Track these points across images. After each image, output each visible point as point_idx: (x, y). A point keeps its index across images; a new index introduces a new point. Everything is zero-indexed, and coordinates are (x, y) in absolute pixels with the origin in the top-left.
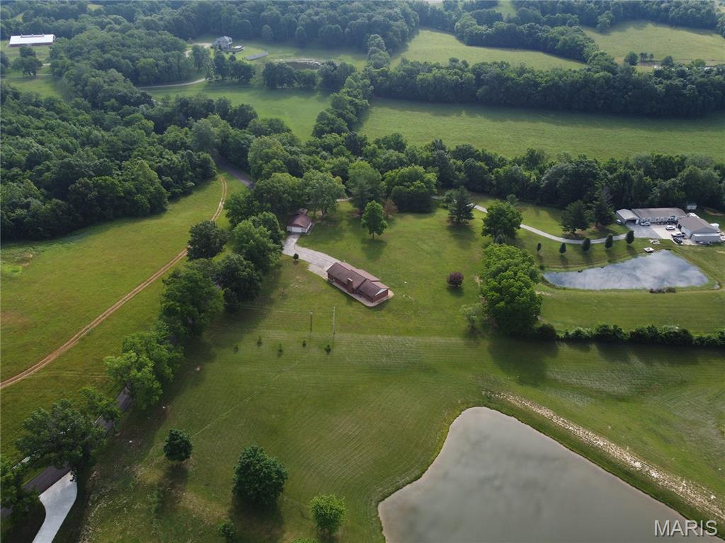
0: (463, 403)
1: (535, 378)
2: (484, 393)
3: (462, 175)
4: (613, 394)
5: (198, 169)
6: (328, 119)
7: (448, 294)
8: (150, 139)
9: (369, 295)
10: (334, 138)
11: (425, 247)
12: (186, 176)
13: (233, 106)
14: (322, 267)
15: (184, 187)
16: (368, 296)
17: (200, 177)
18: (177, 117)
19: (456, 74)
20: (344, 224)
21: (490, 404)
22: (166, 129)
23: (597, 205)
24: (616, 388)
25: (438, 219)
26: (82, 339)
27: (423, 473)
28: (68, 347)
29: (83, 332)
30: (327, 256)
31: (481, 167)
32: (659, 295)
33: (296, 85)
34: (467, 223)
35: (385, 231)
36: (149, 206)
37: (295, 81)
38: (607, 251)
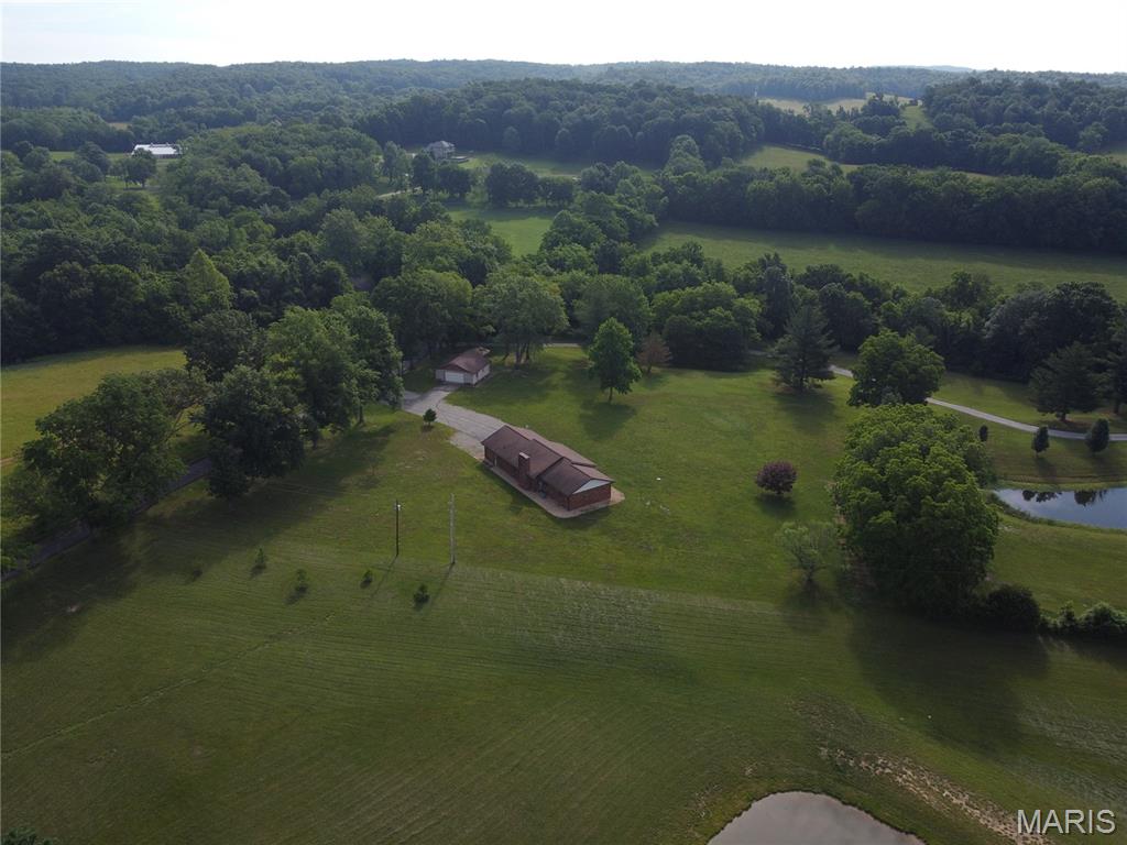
0: (758, 778)
1: (982, 726)
5: (314, 286)
7: (758, 511)
9: (562, 491)
10: (576, 251)
11: (719, 422)
12: (289, 293)
16: (560, 494)
20: (557, 377)
25: (756, 381)
31: (855, 301)
33: (540, 201)
35: (634, 386)
37: (537, 195)
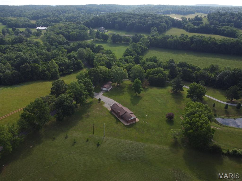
3: (181, 73)
5: (76, 65)
6: (129, 51)
7: (166, 123)
12: (70, 67)
13: (96, 46)
15: (68, 71)
17: (76, 68)
19: (183, 39)
22: (71, 52)
25: (167, 90)
31: (189, 71)
33: (123, 42)
34: (180, 92)
35: (142, 92)
36: (51, 76)
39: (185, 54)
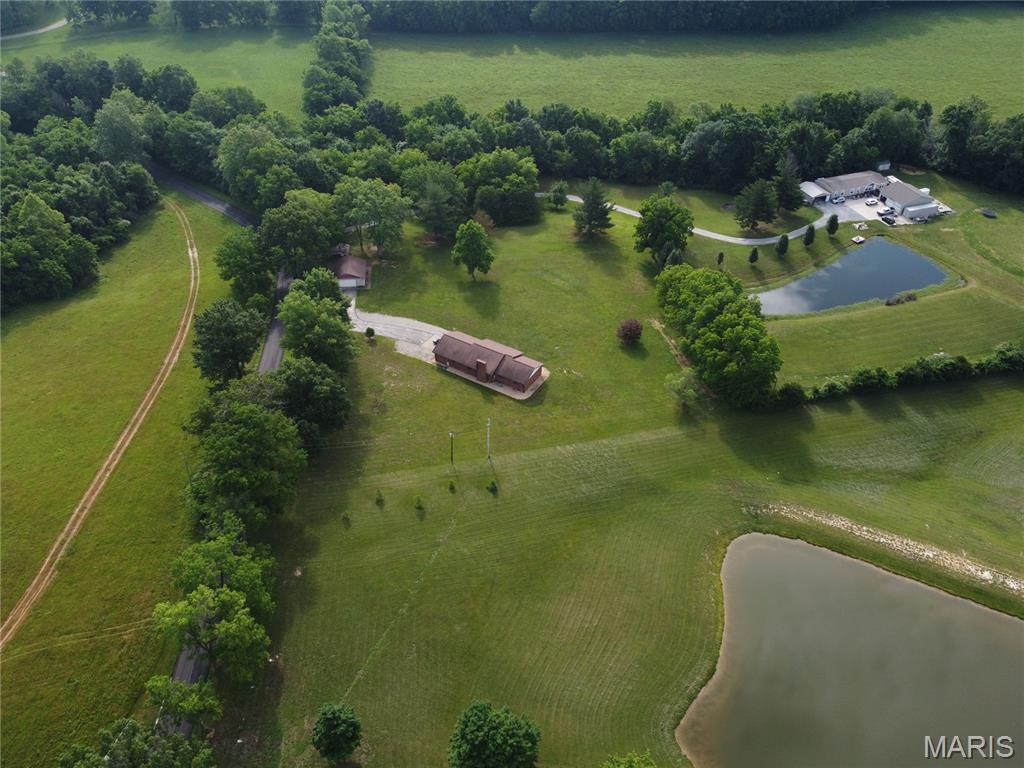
0: (723, 534)
1: (801, 470)
2: (744, 510)
3: (566, 155)
4: (907, 471)
5: (128, 194)
6: (324, 80)
7: (625, 356)
8: (17, 148)
9: (519, 381)
10: (347, 112)
11: (557, 282)
12: (113, 209)
13: (149, 70)
14: (417, 343)
15: (115, 231)
17: (135, 207)
18: (48, 100)
20: (417, 261)
21: (761, 526)
22: (37, 123)
23: (778, 182)
24: (906, 462)
25: (555, 233)
26: (62, 566)
27: (716, 662)
28: (42, 587)
29: (58, 550)
30: (416, 322)
32: (900, 306)
33: (233, 20)
34: (604, 233)
35: (493, 265)
36: (70, 278)
37: (230, 15)
38: (808, 250)
39: (517, 49)
